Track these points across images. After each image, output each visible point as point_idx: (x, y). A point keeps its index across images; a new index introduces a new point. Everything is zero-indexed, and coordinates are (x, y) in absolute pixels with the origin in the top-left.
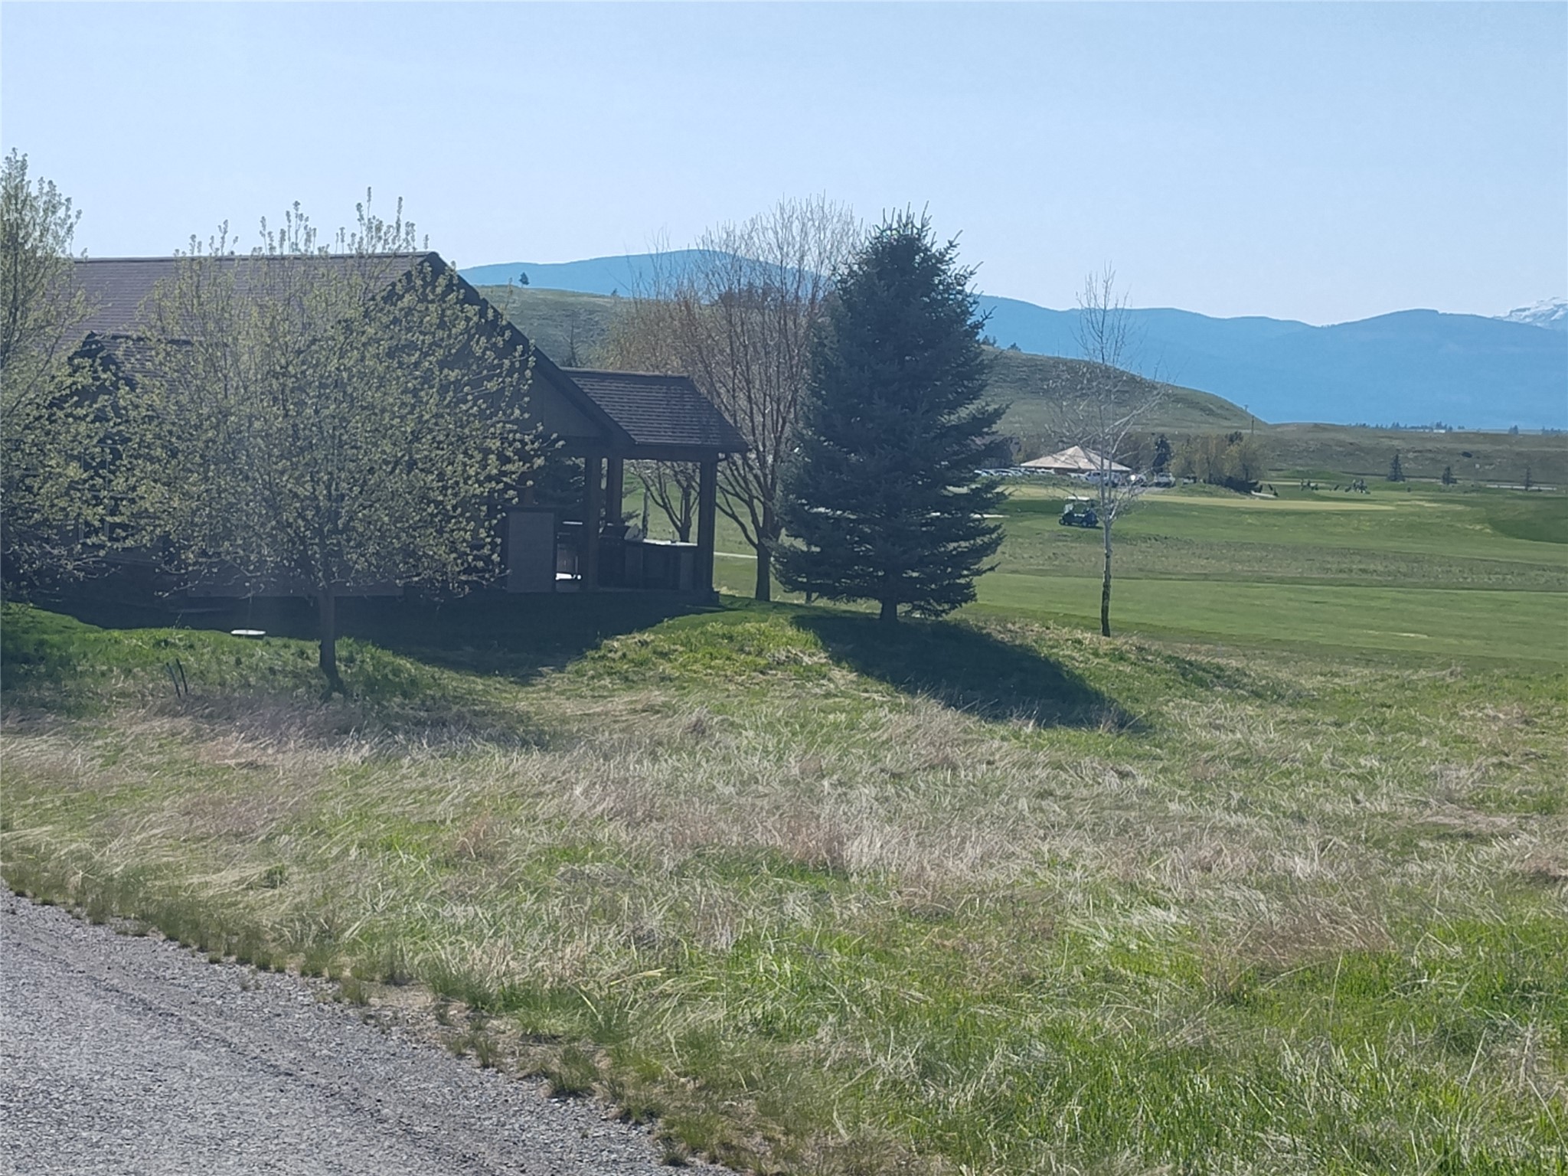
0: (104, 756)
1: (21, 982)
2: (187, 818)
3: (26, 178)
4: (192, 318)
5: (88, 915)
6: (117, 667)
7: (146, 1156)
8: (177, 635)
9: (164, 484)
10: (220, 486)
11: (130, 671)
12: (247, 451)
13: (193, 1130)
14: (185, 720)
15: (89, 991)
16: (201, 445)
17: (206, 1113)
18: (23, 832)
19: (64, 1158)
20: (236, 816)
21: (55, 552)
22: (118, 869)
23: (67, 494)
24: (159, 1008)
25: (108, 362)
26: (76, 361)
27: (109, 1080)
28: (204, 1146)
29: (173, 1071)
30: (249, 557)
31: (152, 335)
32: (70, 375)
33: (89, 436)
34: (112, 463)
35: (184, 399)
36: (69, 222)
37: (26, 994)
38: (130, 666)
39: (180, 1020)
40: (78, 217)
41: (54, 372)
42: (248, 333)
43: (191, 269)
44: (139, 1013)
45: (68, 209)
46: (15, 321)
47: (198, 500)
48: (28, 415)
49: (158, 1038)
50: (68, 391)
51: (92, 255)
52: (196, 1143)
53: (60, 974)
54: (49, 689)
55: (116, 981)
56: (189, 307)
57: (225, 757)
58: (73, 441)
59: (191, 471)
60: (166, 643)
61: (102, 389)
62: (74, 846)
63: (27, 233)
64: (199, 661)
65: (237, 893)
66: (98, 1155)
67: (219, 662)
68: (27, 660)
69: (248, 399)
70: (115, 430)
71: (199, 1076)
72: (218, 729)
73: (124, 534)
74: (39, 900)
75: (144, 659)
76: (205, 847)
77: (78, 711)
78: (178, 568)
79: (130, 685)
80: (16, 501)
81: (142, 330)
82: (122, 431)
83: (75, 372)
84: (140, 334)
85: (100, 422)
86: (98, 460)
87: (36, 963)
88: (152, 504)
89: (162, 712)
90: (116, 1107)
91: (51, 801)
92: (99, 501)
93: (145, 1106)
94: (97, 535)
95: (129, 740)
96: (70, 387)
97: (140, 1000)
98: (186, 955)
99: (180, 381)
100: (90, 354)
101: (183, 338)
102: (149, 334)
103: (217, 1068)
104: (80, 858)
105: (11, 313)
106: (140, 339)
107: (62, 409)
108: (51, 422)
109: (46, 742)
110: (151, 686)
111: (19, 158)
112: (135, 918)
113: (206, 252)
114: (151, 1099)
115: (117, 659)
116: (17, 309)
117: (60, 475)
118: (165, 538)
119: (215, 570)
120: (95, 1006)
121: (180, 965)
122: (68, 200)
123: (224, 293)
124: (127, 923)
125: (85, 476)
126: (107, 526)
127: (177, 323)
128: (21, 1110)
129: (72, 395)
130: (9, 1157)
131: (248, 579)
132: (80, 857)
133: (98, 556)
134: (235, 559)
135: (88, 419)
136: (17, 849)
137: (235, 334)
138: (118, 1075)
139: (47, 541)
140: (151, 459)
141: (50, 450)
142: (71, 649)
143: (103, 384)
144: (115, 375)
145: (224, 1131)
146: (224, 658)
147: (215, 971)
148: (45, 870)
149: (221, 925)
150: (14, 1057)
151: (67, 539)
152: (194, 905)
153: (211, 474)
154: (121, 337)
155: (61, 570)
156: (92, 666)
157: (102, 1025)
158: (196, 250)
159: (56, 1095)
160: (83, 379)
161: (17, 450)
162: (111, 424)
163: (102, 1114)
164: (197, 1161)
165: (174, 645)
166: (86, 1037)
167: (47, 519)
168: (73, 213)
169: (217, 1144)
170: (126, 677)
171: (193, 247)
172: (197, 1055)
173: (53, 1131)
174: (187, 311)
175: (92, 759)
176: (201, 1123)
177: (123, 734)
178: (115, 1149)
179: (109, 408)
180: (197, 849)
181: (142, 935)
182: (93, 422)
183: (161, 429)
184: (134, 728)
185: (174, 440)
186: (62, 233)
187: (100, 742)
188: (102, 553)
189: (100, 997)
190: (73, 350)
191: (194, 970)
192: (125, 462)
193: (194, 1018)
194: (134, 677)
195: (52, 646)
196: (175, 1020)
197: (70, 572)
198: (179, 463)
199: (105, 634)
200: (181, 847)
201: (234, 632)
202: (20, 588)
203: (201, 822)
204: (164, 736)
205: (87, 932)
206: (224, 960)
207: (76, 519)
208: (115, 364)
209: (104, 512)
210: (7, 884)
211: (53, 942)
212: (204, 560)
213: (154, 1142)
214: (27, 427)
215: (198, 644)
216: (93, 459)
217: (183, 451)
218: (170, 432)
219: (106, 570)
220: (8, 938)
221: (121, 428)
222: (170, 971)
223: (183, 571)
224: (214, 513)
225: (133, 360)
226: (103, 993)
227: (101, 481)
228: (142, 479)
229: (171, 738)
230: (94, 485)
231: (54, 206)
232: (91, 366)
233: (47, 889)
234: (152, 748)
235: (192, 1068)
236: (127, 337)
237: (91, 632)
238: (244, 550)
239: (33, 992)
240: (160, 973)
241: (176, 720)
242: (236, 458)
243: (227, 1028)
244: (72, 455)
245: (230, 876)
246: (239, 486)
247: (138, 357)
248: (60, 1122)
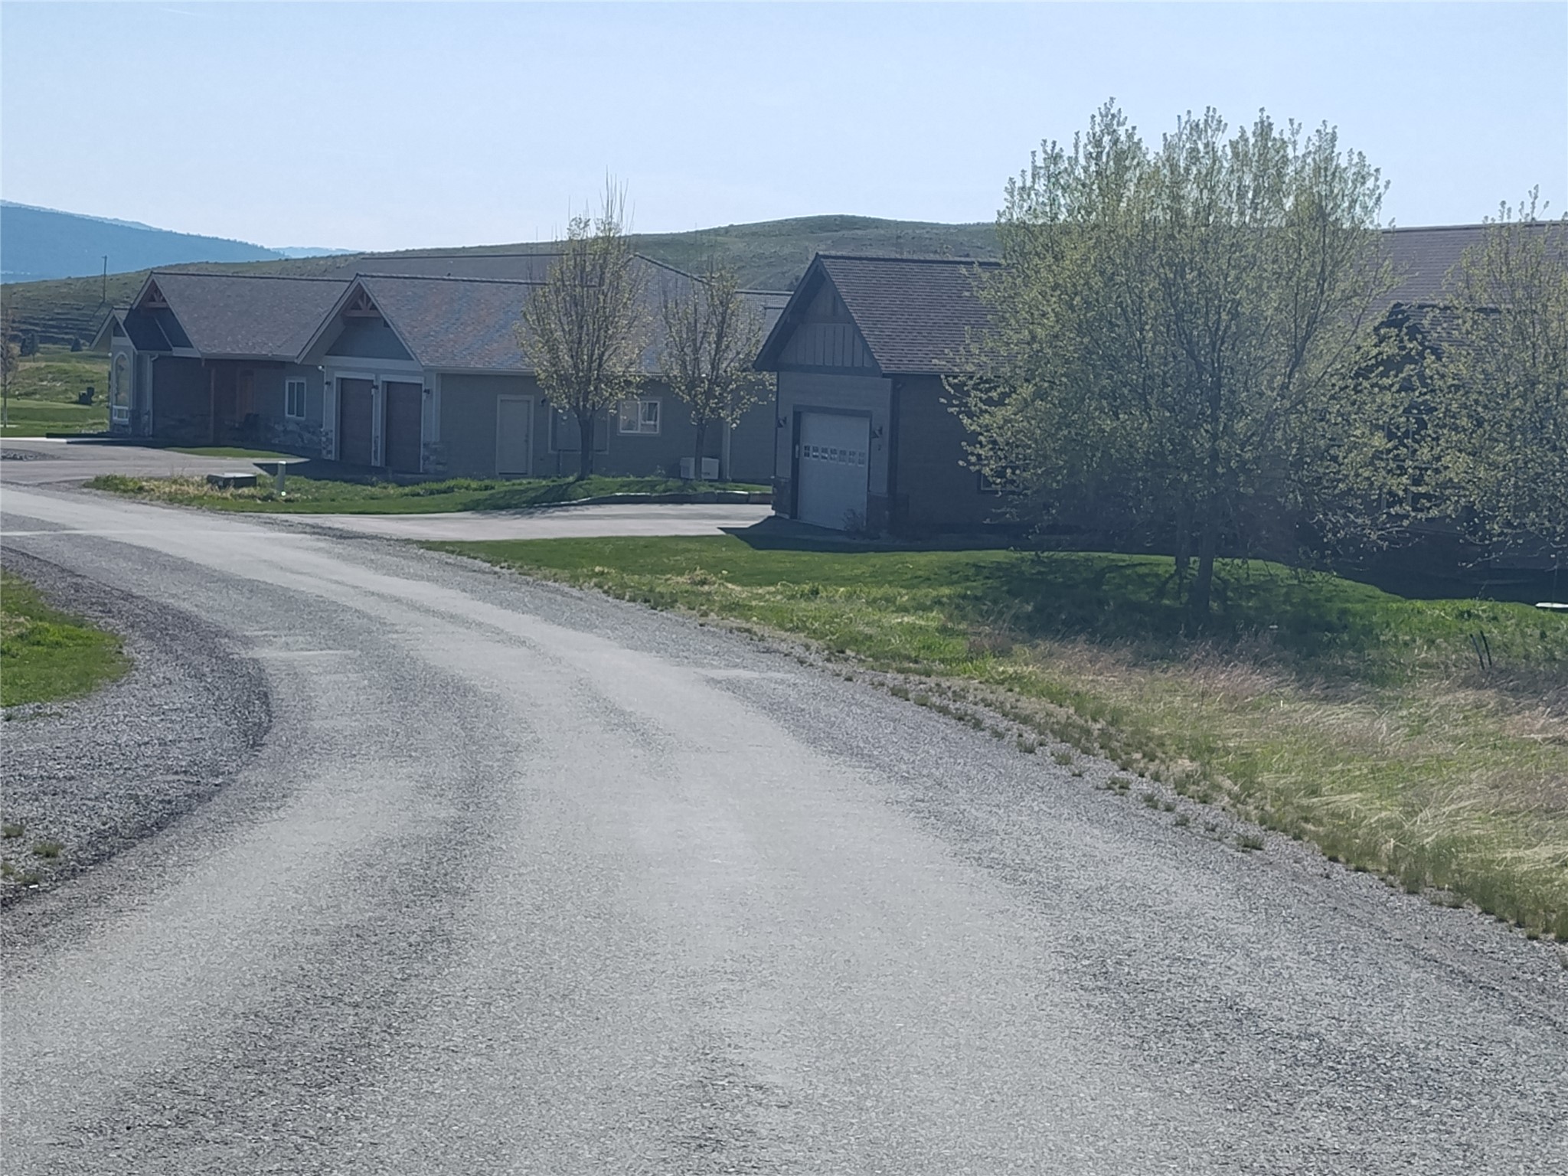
0: (1408, 726)
1: (1340, 946)
2: (1496, 792)
3: (1336, 150)
4: (1500, 285)
5: (1402, 884)
6: (1420, 637)
7: (1477, 1130)
8: (1480, 607)
9: (1469, 454)
10: (1526, 456)
11: (1433, 642)
12: (1555, 420)
13: (1523, 1106)
14: (1490, 692)
15: (1408, 959)
16: (1509, 414)
17: (1536, 1090)
18: (1333, 798)
19: (1396, 1124)
20: (1546, 791)
21: (1359, 521)
22: (1429, 839)
23: (1372, 463)
24: (1480, 981)
25: (1413, 331)
26: (1382, 331)
27: (1434, 1050)
28: (1536, 1124)
29: (1499, 1045)
30: (1555, 528)
31: (1460, 303)
32: (1375, 346)
33: (1393, 406)
34: (1417, 432)
35: (1491, 368)
36: (1377, 192)
37: (1346, 958)
38: (1433, 637)
39: (1501, 994)
40: (1386, 187)
41: (1359, 342)
42: (1558, 300)
43: (1500, 235)
44: (1459, 985)
45: (1377, 179)
46: (1322, 292)
47: (1504, 470)
48: (1334, 385)
49: (1481, 1011)
50: (1373, 361)
51: (1399, 225)
52: (1528, 1120)
53: (1378, 940)
54: (1352, 658)
55: (1434, 951)
56: (1497, 275)
57: (1531, 732)
58: (1377, 411)
59: (1496, 440)
60: (1470, 614)
61: (1408, 359)
62: (1383, 814)
63: (1335, 204)
64: (1503, 633)
65: (1552, 870)
66: (1429, 1124)
67: (1523, 635)
68: (1330, 628)
69: (1557, 366)
70: (1420, 400)
71: (1526, 1053)
72: (1524, 702)
73: (1428, 505)
74: (1353, 866)
75: (1447, 630)
76: (1514, 822)
77: (1382, 680)
78: (1482, 539)
79: (1432, 656)
80: (1321, 470)
81: (1449, 299)
82: (1427, 400)
83: (1381, 342)
84: (1447, 303)
85: (1406, 391)
86: (1403, 430)
87: (1353, 928)
88: (1457, 474)
89: (1466, 683)
90: (1444, 1077)
91: (1360, 768)
92: (1403, 471)
93: (1473, 1078)
94: (1401, 506)
95: (1432, 711)
96: (1376, 357)
97: (1461, 972)
98: (1503, 930)
99: (1487, 350)
100: (1398, 324)
101: (1491, 306)
102: (1456, 302)
103: (1543, 1046)
104: (1391, 827)
105: (1319, 284)
106: (1446, 308)
107: (1368, 378)
108: (1357, 392)
109: (1351, 709)
110: (1454, 657)
111: (1329, 130)
112: (1449, 889)
113: (1515, 219)
114: (1478, 1071)
115: (1420, 630)
116: (1324, 281)
117: (1365, 445)
118: (1469, 509)
119: (1521, 541)
120: (1414, 975)
121: (1498, 939)
122: (1377, 170)
123: (1534, 260)
124: (1442, 894)
125: (1390, 445)
126: (1411, 495)
127: (1485, 291)
128: (1349, 1073)
129: (1377, 365)
130: (1342, 1119)
131: (1555, 551)
132: (1390, 825)
133: (1401, 526)
134: (1541, 531)
135: (1394, 389)
136: (1327, 814)
137: (1544, 300)
138: (1443, 1046)
139: (1351, 510)
140: (1455, 428)
141: (1355, 420)
142: (1374, 619)
143: (1409, 353)
144: (1421, 344)
145: (1556, 1110)
146: (1529, 631)
147: (1534, 947)
148: (1356, 837)
149: (1536, 900)
150: (1338, 1020)
151: (1372, 509)
152: (1508, 880)
153: (1517, 444)
154: (1429, 306)
155: (1365, 539)
156: (1395, 636)
157: (1423, 995)
158: (1506, 216)
159: (1383, 1061)
160: (1389, 349)
161: (1322, 420)
162: (1417, 393)
163: (1431, 1083)
164: (1530, 1138)
165: (1478, 617)
166: (1408, 1005)
167: (1351, 489)
168: (1381, 183)
169: (1549, 1123)
170: (1429, 648)
171: (1502, 213)
172: (1521, 1031)
173: (1382, 1096)
174: (1496, 279)
175: (1398, 728)
176: (1530, 1101)
177: (1427, 705)
178: (1445, 1119)
179: (1415, 378)
180: (1507, 823)
181: (1457, 907)
182: (1398, 391)
183: (1467, 398)
184: (1438, 699)
185: (1480, 409)
186: (1371, 204)
187: (1405, 713)
188: (1406, 523)
189: (1419, 966)
190: (1380, 320)
191: (1512, 945)
192: (1430, 432)
193: (1516, 994)
194: (1438, 648)
195: (1355, 615)
196: (1497, 994)
197: (1374, 541)
198: (1485, 432)
199: (1408, 605)
200: (1490, 821)
201: (1539, 605)
202: (1323, 557)
203: (1511, 796)
204: (1468, 708)
205: (1402, 901)
206: (1542, 936)
207: (1380, 489)
208: (1421, 333)
209: (1408, 482)
210: (1320, 848)
211: (1369, 908)
212: (1510, 531)
213: (1484, 1116)
214: (1333, 397)
215: (1501, 617)
216: (1398, 428)
217: (1490, 421)
218: (1476, 402)
219: (1409, 540)
220: (1324, 902)
221: (1428, 397)
222: (1488, 945)
223: (1487, 542)
224: (1520, 483)
225: (1439, 329)
226: (1422, 963)
227: (1405, 450)
228: (1447, 448)
229: (1475, 711)
230: (1398, 455)
231: (1363, 177)
232: (1397, 336)
233: (1359, 855)
234: (1456, 720)
235: (1517, 1044)
236: (1434, 306)
237: (1393, 602)
238: (1549, 521)
239: (1352, 956)
240: (1477, 947)
241: (1480, 692)
242: (1543, 427)
243: (1551, 1007)
244: (1377, 425)
245: (1544, 852)
246: (1546, 456)
247: (1445, 325)
248: (1388, 1088)
